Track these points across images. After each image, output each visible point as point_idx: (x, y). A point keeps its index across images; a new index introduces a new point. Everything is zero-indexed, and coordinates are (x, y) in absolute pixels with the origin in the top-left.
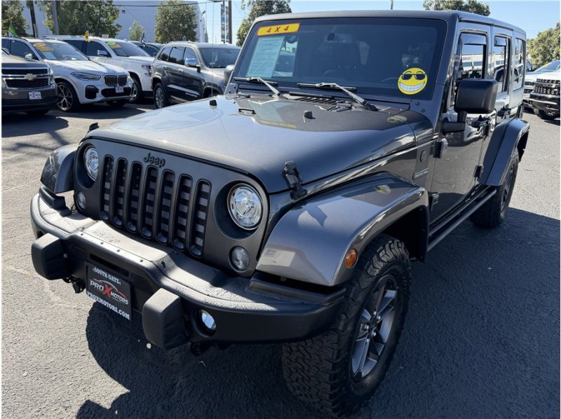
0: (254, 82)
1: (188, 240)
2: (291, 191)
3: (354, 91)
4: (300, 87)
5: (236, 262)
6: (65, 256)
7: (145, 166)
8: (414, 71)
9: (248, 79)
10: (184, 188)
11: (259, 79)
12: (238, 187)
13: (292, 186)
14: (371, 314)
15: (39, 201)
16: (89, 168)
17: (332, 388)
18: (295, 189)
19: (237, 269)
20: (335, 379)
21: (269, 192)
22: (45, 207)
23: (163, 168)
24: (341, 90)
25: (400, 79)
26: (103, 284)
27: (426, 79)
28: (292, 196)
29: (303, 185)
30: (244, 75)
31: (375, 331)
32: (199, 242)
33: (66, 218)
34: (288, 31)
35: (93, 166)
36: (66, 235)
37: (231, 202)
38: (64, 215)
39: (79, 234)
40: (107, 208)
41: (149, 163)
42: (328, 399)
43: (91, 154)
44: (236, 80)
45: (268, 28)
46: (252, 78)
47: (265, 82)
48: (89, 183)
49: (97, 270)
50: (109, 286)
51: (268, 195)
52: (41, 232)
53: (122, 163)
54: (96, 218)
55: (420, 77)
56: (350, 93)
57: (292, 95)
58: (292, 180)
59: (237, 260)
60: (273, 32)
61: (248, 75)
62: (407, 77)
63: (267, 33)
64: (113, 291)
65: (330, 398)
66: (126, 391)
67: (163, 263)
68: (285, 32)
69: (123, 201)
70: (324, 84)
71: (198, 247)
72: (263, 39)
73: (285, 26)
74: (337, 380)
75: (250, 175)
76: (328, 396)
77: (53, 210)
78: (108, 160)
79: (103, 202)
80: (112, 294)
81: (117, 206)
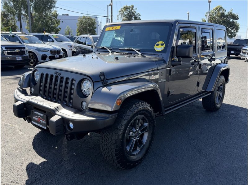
0: (103, 48)
1: (68, 101)
2: (102, 82)
3: (139, 51)
4: (120, 50)
5: (83, 107)
6: (25, 109)
7: (54, 76)
8: (160, 42)
9: (101, 47)
10: (67, 83)
11: (105, 47)
12: (84, 80)
13: (102, 80)
14: (136, 129)
15: (17, 92)
16: (36, 79)
17: (116, 151)
18: (103, 81)
19: (83, 109)
20: (116, 148)
21: (93, 81)
22: (19, 93)
23: (60, 76)
24: (134, 51)
25: (155, 46)
26: (37, 117)
27: (164, 45)
28: (102, 83)
29: (107, 80)
30: (100, 46)
31: (138, 137)
32: (71, 101)
33: (27, 96)
34: (117, 29)
35: (37, 78)
36: (25, 101)
37: (83, 87)
38: (25, 96)
39: (30, 100)
40: (41, 92)
41: (56, 75)
42: (115, 156)
43: (37, 73)
44: (97, 48)
45: (109, 28)
46: (103, 47)
47: (107, 48)
48: (35, 83)
49: (36, 112)
50: (40, 118)
51: (93, 82)
52: (17, 101)
53: (47, 75)
54: (37, 95)
55: (162, 45)
56: (137, 51)
57: (117, 53)
58: (102, 77)
59: (83, 106)
60: (111, 29)
61: (101, 46)
62: (158, 45)
63: (109, 30)
64: (41, 119)
65: (116, 156)
66: (45, 160)
67: (58, 108)
68: (115, 29)
69: (47, 89)
70: (128, 48)
71: (71, 103)
72: (108, 32)
73: (115, 27)
74: (118, 148)
75: (88, 76)
76: (115, 154)
77: (22, 94)
78: (42, 75)
79: (40, 90)
80: (40, 120)
81: (45, 91)
